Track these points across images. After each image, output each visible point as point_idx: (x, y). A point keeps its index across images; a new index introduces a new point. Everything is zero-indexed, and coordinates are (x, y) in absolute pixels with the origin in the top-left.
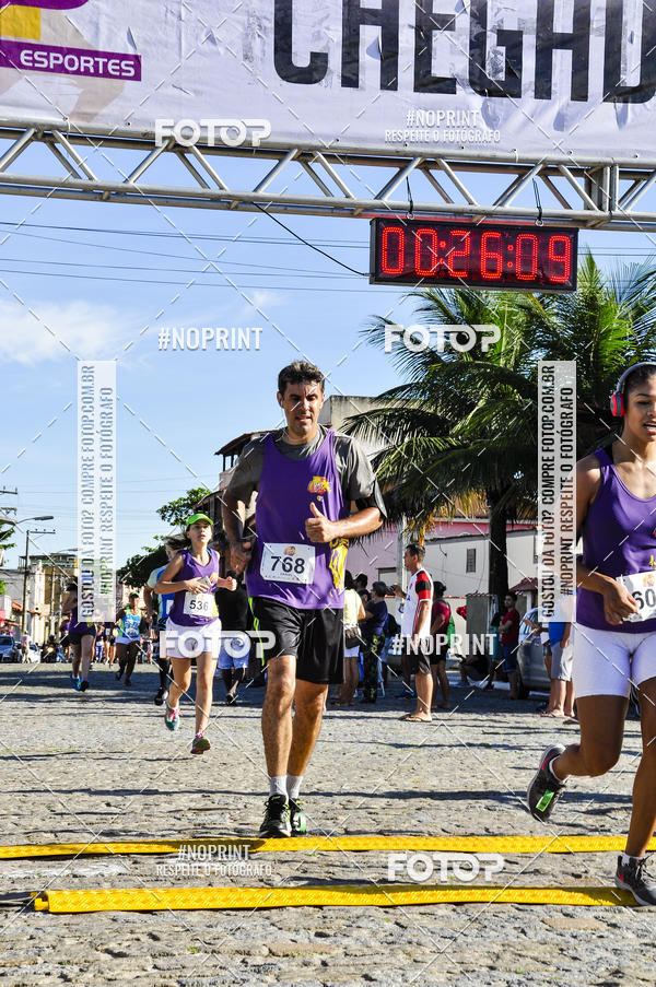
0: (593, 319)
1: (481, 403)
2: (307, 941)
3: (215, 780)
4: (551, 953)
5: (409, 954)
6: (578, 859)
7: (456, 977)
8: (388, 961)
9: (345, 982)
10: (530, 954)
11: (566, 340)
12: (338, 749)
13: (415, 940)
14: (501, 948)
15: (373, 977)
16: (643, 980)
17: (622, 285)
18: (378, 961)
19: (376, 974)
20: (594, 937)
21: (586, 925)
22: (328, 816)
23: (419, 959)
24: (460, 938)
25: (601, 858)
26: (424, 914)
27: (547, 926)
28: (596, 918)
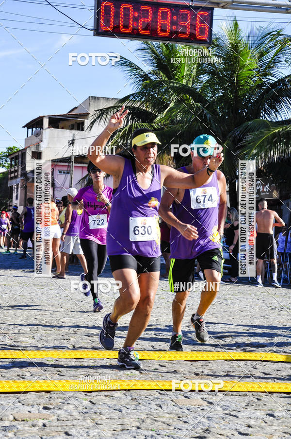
0: (236, 58)
1: (172, 105)
2: (37, 412)
3: (4, 316)
4: (173, 419)
5: (93, 420)
6: (199, 364)
7: (117, 433)
8: (81, 423)
9: (53, 436)
10: (161, 419)
11: (220, 70)
12: (79, 298)
13: (99, 411)
14: (146, 416)
15: (70, 433)
16: (220, 435)
17: (254, 39)
18: (75, 423)
19: (73, 431)
20: (199, 409)
21: (196, 403)
22: (65, 338)
23: (99, 422)
24: (124, 410)
25: (212, 364)
26: (107, 396)
27: (174, 404)
28: (202, 399)
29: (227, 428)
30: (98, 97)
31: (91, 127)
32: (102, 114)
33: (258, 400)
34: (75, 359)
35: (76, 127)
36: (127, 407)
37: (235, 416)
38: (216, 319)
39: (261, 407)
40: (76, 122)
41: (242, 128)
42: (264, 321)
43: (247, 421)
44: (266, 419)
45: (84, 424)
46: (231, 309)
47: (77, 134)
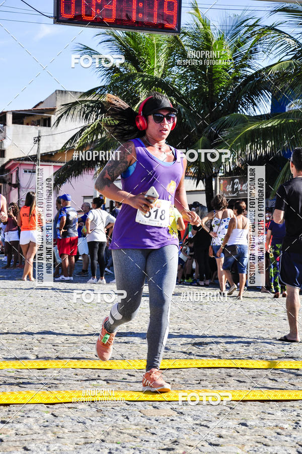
4: (140, 431)
5: (55, 433)
7: (80, 447)
8: (41, 438)
9: (11, 452)
10: (128, 431)
12: (45, 305)
13: (61, 424)
14: (111, 428)
15: (29, 448)
16: (190, 446)
18: (35, 438)
19: (32, 446)
20: (168, 420)
21: (165, 414)
22: (28, 347)
23: (60, 436)
24: (88, 422)
25: (184, 372)
26: (71, 408)
27: (142, 415)
28: (172, 409)
29: (197, 439)
30: (65, 91)
31: (58, 123)
32: (69, 109)
33: (231, 408)
34: (38, 369)
35: (42, 123)
36: (92, 419)
37: (206, 426)
38: (190, 325)
39: (233, 416)
40: (42, 118)
41: (218, 123)
42: (240, 327)
43: (218, 431)
44: (238, 429)
45: (44, 438)
46: (207, 315)
47: (44, 130)
